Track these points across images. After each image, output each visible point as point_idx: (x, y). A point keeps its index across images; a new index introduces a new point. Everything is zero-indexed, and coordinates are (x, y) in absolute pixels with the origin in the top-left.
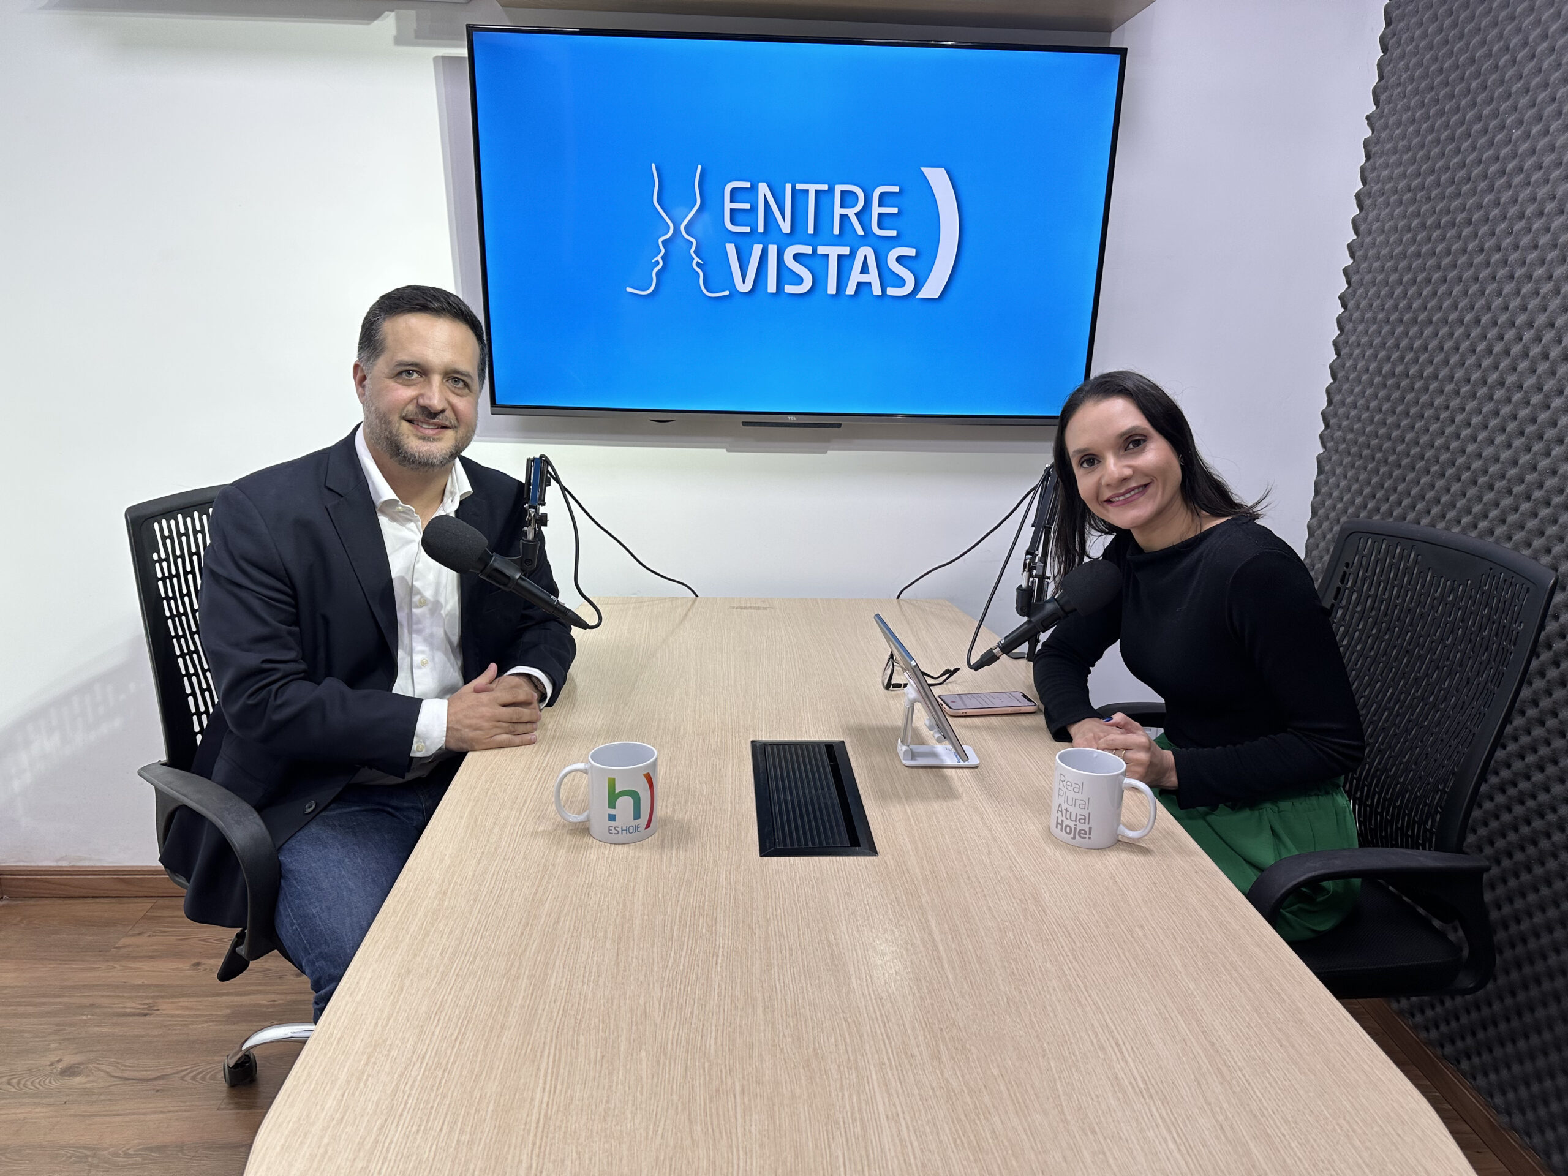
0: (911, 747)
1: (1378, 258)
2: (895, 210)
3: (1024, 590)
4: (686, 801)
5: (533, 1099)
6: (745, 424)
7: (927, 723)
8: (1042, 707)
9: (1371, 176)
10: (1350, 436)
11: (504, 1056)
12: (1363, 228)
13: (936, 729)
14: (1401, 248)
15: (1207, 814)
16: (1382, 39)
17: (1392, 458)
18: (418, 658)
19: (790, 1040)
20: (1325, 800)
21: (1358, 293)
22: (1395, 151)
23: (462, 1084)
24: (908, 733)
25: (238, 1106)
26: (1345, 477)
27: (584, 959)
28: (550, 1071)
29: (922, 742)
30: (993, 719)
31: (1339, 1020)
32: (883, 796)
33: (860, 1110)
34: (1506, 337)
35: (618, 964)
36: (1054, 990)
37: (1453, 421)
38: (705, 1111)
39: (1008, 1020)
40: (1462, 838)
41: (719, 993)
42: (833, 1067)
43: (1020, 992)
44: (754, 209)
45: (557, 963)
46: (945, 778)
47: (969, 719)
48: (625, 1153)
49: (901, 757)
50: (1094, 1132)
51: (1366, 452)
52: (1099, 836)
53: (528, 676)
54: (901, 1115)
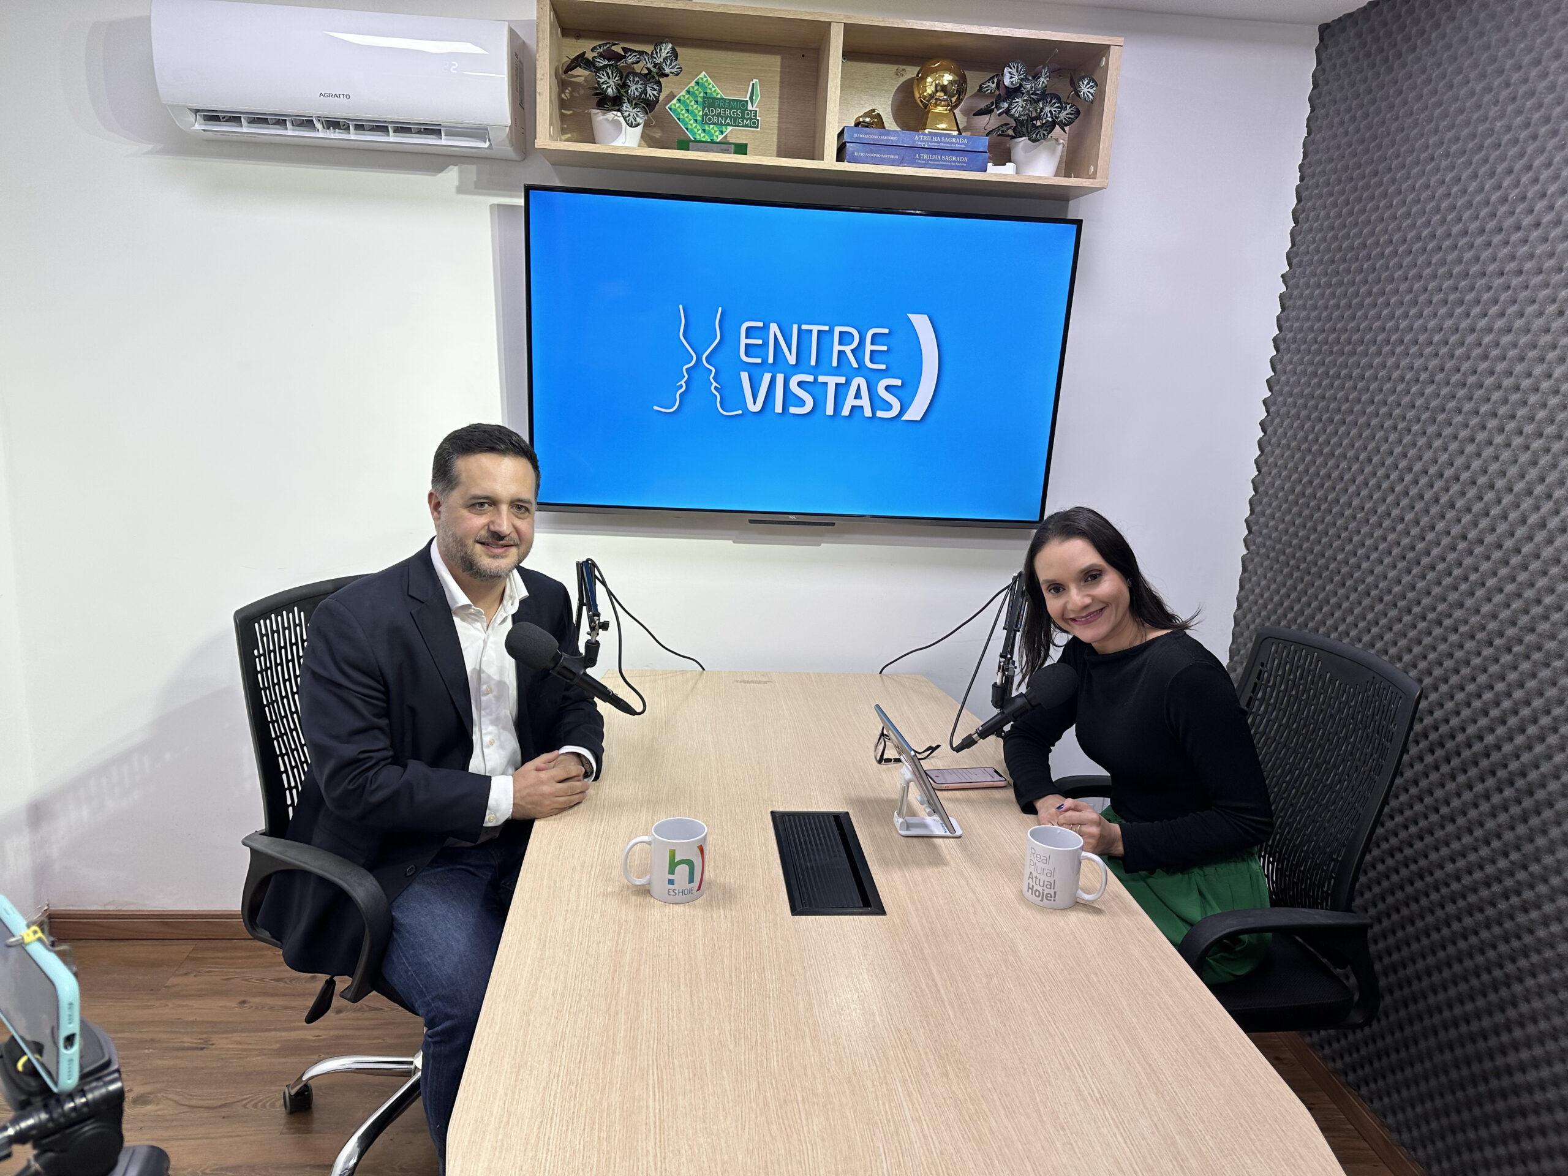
0: (906, 818)
1: (1291, 394)
2: (885, 348)
3: (998, 687)
4: (724, 866)
5: (648, 1107)
6: (751, 521)
7: (919, 798)
8: (1012, 782)
9: (1286, 325)
10: (1269, 543)
11: (620, 1074)
12: (1279, 367)
13: (926, 805)
14: (1310, 389)
15: (1148, 877)
16: (1294, 212)
17: (1303, 566)
18: (487, 739)
19: (834, 1062)
20: (1242, 866)
21: (1275, 422)
22: (1304, 307)
23: (592, 1096)
24: (901, 805)
25: (298, 1131)
26: (1265, 577)
27: (666, 999)
28: (656, 1086)
29: (913, 814)
30: (970, 792)
31: (1244, 1046)
32: (885, 863)
33: (892, 1114)
34: (1392, 477)
35: (692, 1004)
36: (1031, 1023)
37: (1351, 540)
38: (777, 1115)
39: (997, 1047)
40: (1351, 899)
41: (775, 1026)
42: (869, 1083)
43: (1005, 1026)
44: (765, 344)
45: (646, 1003)
46: (934, 846)
47: (950, 792)
48: (723, 1145)
49: (898, 828)
50: (1063, 1129)
51: (1282, 558)
52: (1062, 899)
53: (578, 755)
54: (922, 1118)
